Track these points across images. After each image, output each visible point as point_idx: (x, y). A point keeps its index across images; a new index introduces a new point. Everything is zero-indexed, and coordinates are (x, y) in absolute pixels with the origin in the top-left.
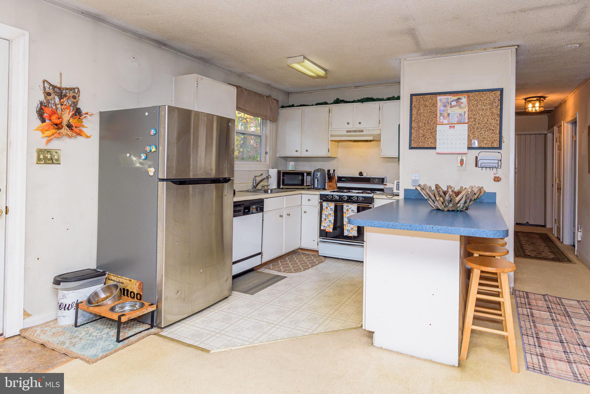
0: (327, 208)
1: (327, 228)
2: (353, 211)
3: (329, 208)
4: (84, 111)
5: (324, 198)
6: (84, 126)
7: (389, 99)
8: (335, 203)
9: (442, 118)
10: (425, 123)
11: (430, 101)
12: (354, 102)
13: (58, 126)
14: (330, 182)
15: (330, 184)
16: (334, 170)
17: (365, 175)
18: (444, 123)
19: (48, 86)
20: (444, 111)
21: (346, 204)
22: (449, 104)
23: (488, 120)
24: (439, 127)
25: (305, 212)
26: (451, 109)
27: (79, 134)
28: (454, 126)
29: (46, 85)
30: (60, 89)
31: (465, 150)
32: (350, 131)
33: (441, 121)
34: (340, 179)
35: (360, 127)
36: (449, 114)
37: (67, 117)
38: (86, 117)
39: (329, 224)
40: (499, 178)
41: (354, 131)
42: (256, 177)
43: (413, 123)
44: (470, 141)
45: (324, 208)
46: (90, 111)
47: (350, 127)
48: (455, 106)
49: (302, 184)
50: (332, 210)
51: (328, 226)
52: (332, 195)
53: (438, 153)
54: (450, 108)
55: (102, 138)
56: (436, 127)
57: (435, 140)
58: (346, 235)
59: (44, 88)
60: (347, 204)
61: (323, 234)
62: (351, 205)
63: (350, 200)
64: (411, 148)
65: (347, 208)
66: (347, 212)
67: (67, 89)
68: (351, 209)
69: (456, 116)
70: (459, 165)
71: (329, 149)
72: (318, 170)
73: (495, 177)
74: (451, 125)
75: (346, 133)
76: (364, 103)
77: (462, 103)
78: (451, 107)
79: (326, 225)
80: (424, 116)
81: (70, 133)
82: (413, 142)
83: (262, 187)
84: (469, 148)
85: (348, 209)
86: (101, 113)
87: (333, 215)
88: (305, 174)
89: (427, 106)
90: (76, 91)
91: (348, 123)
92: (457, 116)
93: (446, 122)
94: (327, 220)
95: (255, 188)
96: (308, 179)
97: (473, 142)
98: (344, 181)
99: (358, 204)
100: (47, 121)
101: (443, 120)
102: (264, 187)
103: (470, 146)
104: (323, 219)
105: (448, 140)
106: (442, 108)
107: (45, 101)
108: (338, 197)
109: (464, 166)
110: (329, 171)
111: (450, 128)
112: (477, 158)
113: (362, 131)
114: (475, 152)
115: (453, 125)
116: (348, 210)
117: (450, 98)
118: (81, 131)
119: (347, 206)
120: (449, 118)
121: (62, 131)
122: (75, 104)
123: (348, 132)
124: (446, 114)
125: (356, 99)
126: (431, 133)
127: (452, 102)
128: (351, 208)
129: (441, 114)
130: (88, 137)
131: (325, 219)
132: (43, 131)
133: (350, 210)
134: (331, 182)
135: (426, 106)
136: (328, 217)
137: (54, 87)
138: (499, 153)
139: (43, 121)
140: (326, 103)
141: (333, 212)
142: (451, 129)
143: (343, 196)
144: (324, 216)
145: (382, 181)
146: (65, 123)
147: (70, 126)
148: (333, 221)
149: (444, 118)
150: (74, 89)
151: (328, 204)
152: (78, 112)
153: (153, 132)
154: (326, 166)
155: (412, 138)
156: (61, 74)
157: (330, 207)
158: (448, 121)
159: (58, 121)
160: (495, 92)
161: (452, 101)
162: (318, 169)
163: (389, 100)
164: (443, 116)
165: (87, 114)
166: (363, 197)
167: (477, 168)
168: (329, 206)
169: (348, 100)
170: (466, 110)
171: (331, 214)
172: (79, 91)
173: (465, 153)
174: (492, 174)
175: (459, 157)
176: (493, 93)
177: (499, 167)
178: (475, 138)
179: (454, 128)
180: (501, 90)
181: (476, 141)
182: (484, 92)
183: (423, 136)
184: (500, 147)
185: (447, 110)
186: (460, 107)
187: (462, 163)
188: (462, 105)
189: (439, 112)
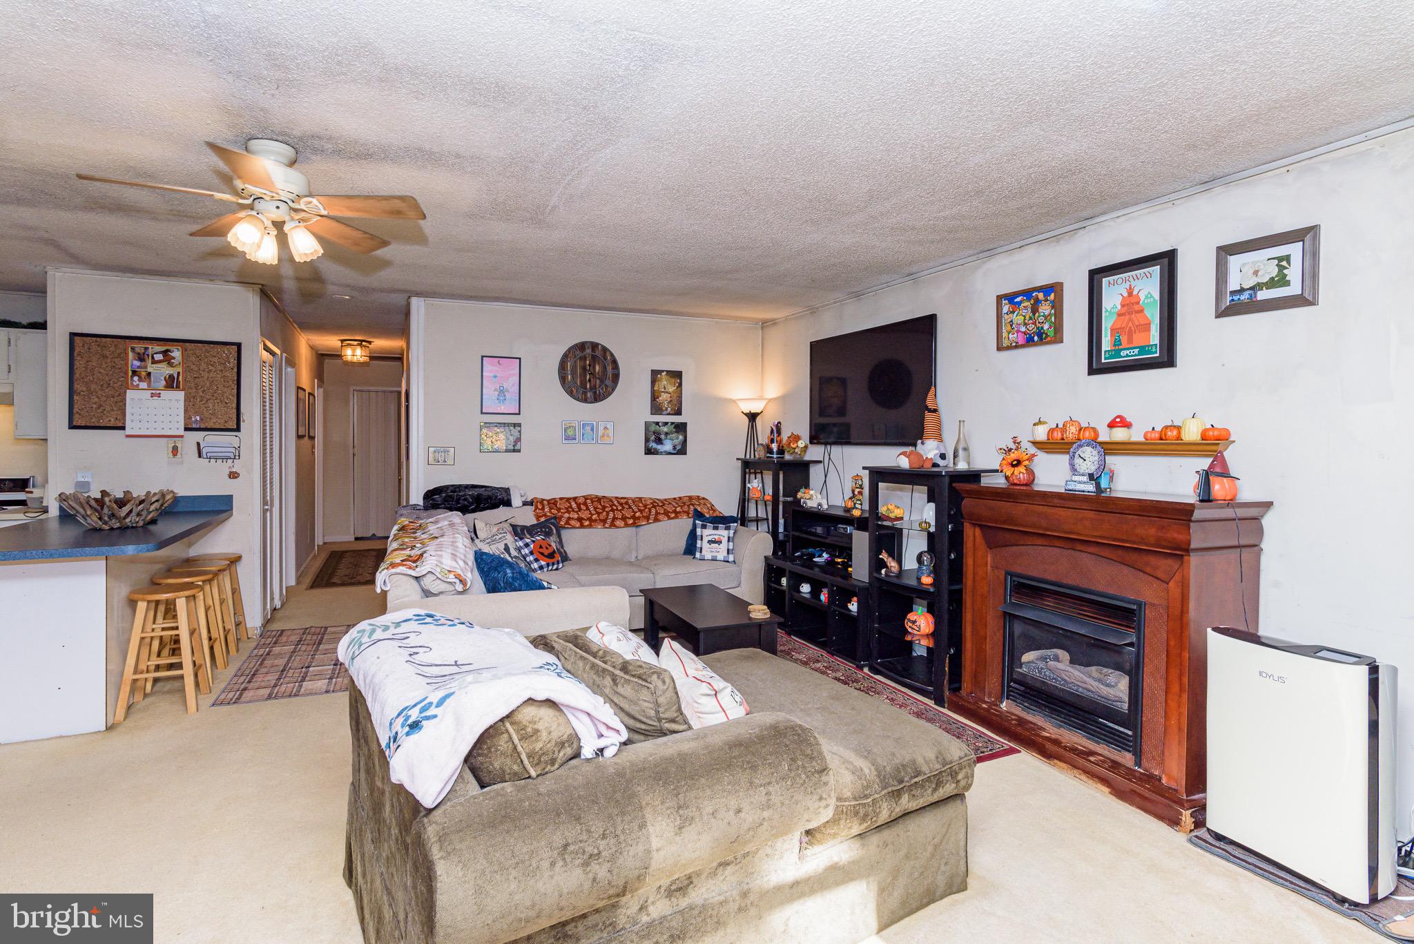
9: (136, 378)
10: (103, 386)
11: (114, 349)
18: (140, 387)
20: (138, 367)
22: (150, 358)
23: (217, 387)
24: (130, 394)
26: (153, 365)
28: (160, 393)
31: (181, 432)
33: (135, 384)
40: (236, 473)
44: (187, 418)
48: (160, 362)
53: (129, 436)
54: (152, 363)
56: (125, 393)
57: (124, 414)
64: (73, 427)
69: (162, 378)
70: (171, 455)
73: (231, 473)
74: (154, 392)
78: (154, 362)
80: (101, 373)
82: (76, 416)
84: (186, 429)
89: (107, 357)
92: (165, 377)
93: (144, 385)
97: (192, 419)
101: (138, 383)
103: (189, 426)
105: (148, 415)
106: (137, 363)
109: (178, 456)
111: (152, 397)
112: (198, 444)
114: (198, 436)
115: (159, 392)
120: (150, 379)
124: (144, 374)
126: (117, 402)
127: (154, 354)
129: (134, 373)
135: (103, 356)
138: (236, 436)
142: (154, 398)
149: (140, 380)
155: (75, 410)
158: (149, 385)
160: (227, 347)
161: (156, 354)
164: (139, 377)
167: (200, 459)
173: (182, 436)
174: (225, 467)
175: (171, 443)
176: (225, 349)
177: (237, 457)
178: (196, 413)
179: (159, 397)
180: (239, 345)
181: (198, 418)
182: (212, 345)
183: (99, 408)
184: (238, 429)
185: (146, 367)
186: (170, 364)
187: (175, 451)
188: (172, 361)
189: (130, 369)
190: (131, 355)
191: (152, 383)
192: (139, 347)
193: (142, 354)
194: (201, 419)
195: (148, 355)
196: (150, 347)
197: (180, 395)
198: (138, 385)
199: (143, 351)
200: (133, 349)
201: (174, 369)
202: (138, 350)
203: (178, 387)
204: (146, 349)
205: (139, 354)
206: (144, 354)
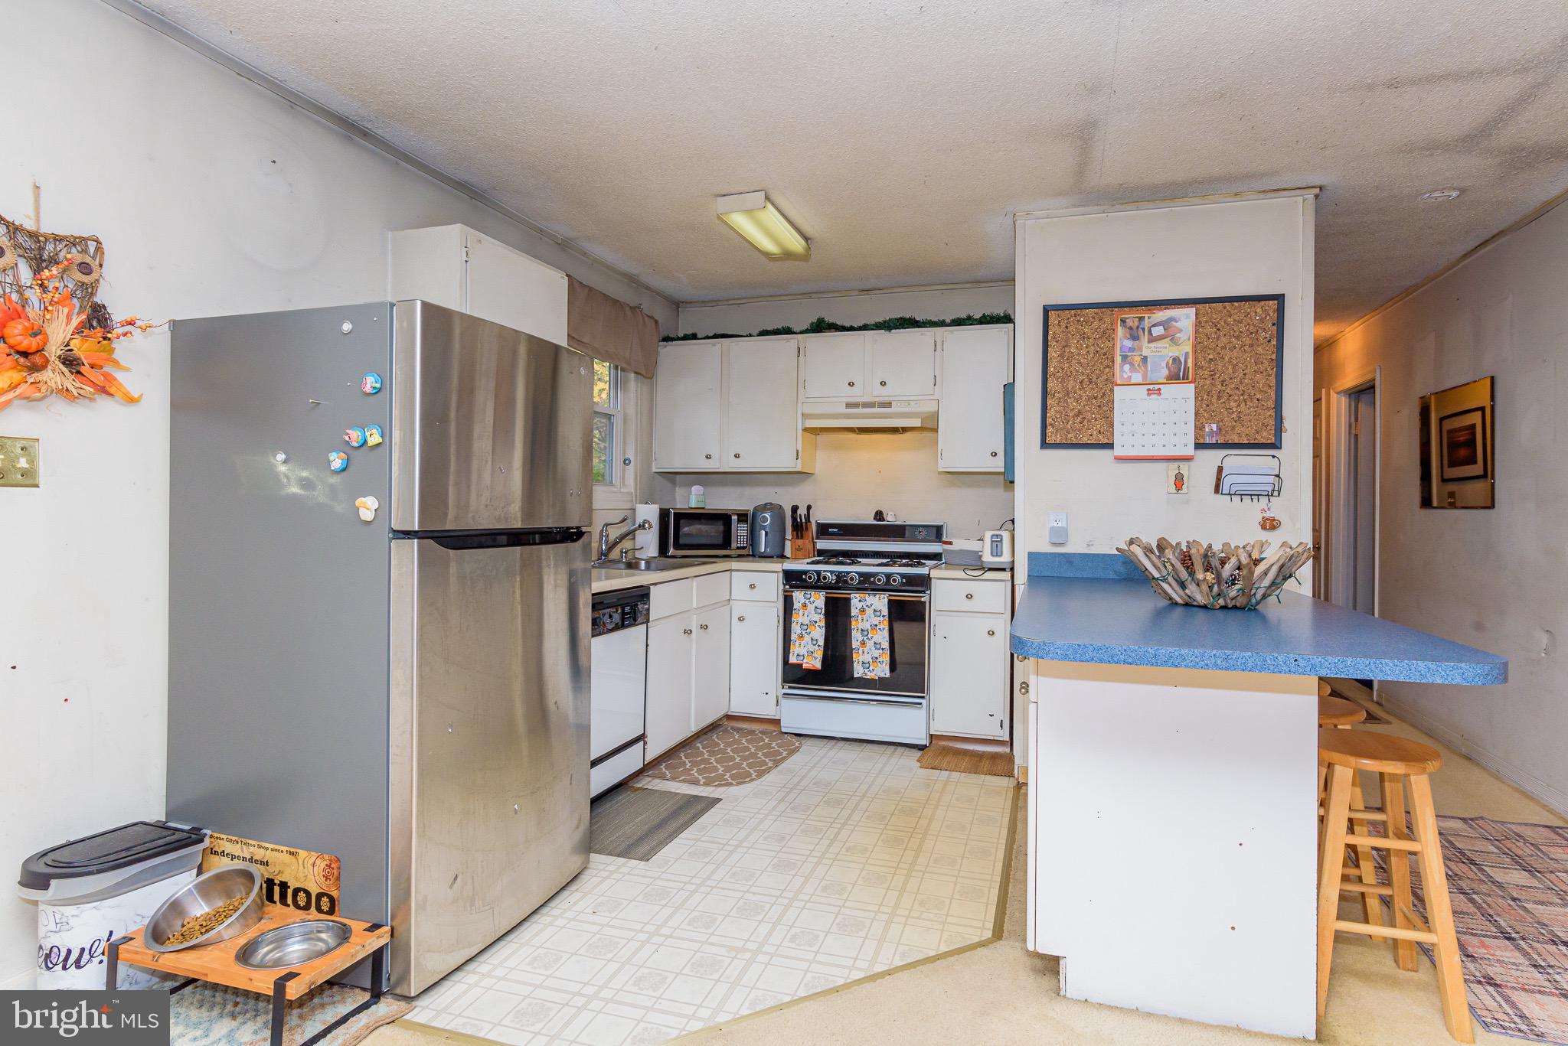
0: (805, 606)
1: (805, 661)
2: (879, 613)
3: (811, 607)
4: (118, 314)
5: (794, 580)
6: (116, 363)
7: (958, 322)
8: (827, 593)
9: (1127, 367)
10: (1081, 382)
11: (1096, 324)
12: (864, 328)
13: (30, 359)
14: (798, 538)
15: (800, 542)
16: (809, 508)
17: (890, 519)
18: (1133, 382)
20: (1131, 349)
21: (857, 595)
22: (1146, 333)
23: (1245, 374)
24: (1120, 395)
25: (741, 619)
26: (1149, 345)
27: (107, 388)
28: (1159, 389)
30: (34, 236)
31: (1190, 451)
32: (855, 405)
33: (1125, 376)
34: (824, 530)
35: (883, 394)
36: (1146, 358)
37: (60, 330)
38: (129, 335)
39: (812, 648)
40: (1273, 520)
41: (866, 405)
42: (607, 525)
43: (1050, 380)
44: (1199, 428)
45: (796, 605)
46: (142, 316)
47: (857, 394)
48: (1160, 338)
49: (726, 543)
50: (819, 611)
51: (810, 653)
52: (818, 573)
53: (1118, 459)
54: (1148, 343)
56: (1112, 390)
57: (1111, 425)
58: (860, 675)
60: (862, 595)
61: (795, 676)
62: (872, 597)
63: (867, 584)
64: (1045, 444)
65: (860, 606)
66: (860, 617)
67: (58, 239)
68: (873, 607)
69: (1164, 364)
70: (1173, 489)
71: (798, 451)
72: (765, 507)
73: (1265, 519)
74: (1151, 387)
75: (844, 410)
76: (893, 331)
77: (1180, 331)
79: (803, 651)
80: (1079, 363)
81: (69, 383)
82: (1050, 429)
83: (622, 552)
84: (1198, 446)
85: (865, 607)
86: (176, 326)
87: (823, 624)
88: (735, 518)
89: (1088, 338)
90: (92, 247)
91: (851, 384)
92: (1168, 363)
93: (1137, 378)
94: (807, 638)
95: (606, 555)
96: (740, 531)
97: (1207, 430)
98: (833, 534)
99: (890, 595)
101: (1129, 374)
102: (626, 552)
103: (1201, 441)
104: (794, 637)
105: (1143, 424)
106: (1128, 343)
108: (834, 578)
109: (1185, 490)
110: (795, 509)
111: (1149, 395)
112: (1220, 470)
113: (889, 405)
114: (1214, 457)
115: (1157, 387)
116: (863, 611)
117: (1149, 318)
118: (109, 378)
119: (860, 601)
120: (1146, 367)
121: (48, 372)
122: (89, 287)
123: (849, 405)
124: (1137, 359)
125: (871, 321)
126: (1099, 406)
127: (1152, 326)
128: (871, 605)
129: (1124, 358)
130: (129, 398)
131: (801, 636)
133: (869, 612)
134: (802, 537)
135: (1083, 336)
136: (808, 631)
137: (14, 230)
138: (1273, 457)
140: (788, 331)
141: (822, 617)
142: (1153, 396)
143: (848, 573)
144: (796, 629)
145: (937, 533)
146: (55, 348)
147: (71, 362)
148: (823, 641)
149: (1133, 369)
150: (81, 239)
151: (808, 596)
152: (97, 318)
153: (371, 384)
154: (786, 498)
155: (1049, 421)
157: (815, 604)
158: (1145, 376)
159: (29, 343)
160: (1263, 303)
161: (1154, 325)
162: (766, 504)
163: (959, 325)
164: (1131, 364)
165: (131, 323)
166: (903, 576)
167: (1218, 496)
168: (811, 600)
169: (848, 325)
170: (1188, 348)
171: (816, 622)
172: (99, 248)
173: (1188, 459)
174: (1254, 510)
175: (1173, 469)
176: (1258, 307)
177: (1276, 493)
178: (1211, 419)
179: (1160, 394)
180: (1280, 298)
181: (1214, 427)
182: (1236, 304)
183: (1078, 416)
184: (1276, 446)
185: (1140, 349)
186: (1174, 341)
187: (1179, 482)
188: (1178, 335)
189: (1119, 353)
190: (1120, 331)
191: (1149, 374)
192: (1131, 317)
193: (1135, 328)
194: (1220, 429)
195: (1143, 329)
196: (1146, 316)
197: (1189, 390)
198: (1130, 377)
199: (1136, 324)
200: (1123, 321)
201: (1180, 348)
202: (1129, 323)
203: (1185, 377)
204: (1141, 319)
205: (1131, 328)
206: (1138, 327)
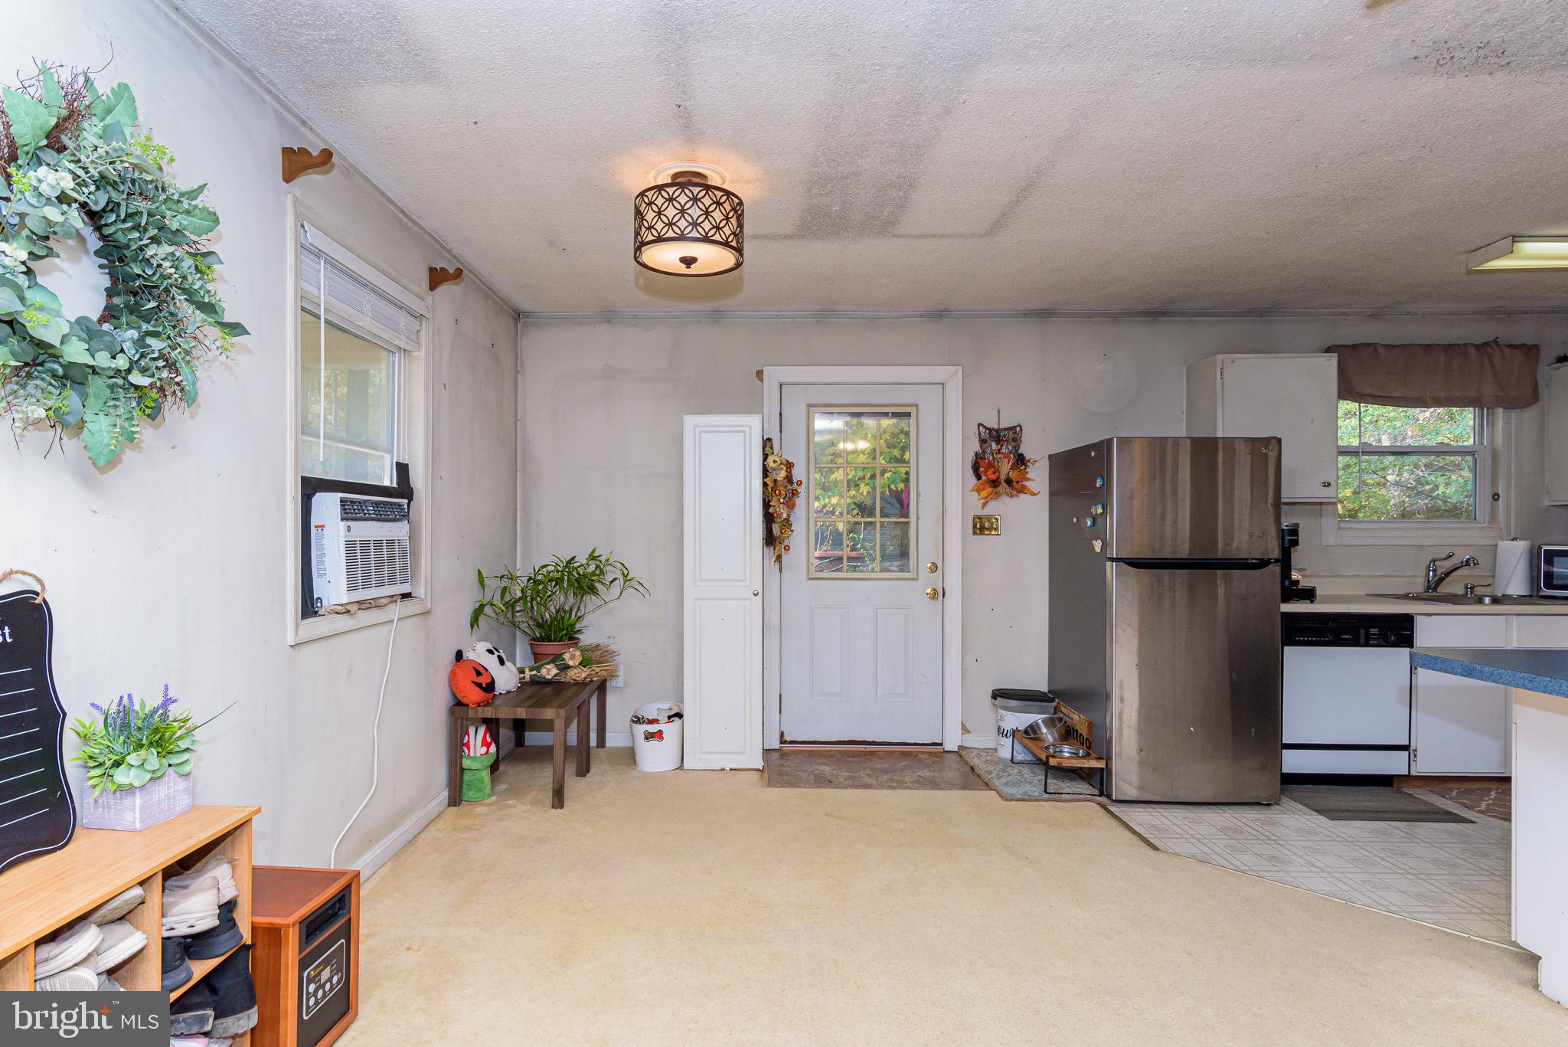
4: (1027, 457)
6: (1029, 479)
13: (995, 483)
19: (984, 431)
27: (1023, 490)
29: (982, 429)
30: (997, 431)
37: (1005, 468)
38: (1031, 466)
42: (1434, 561)
46: (1036, 456)
55: (1053, 494)
59: (980, 434)
67: (1005, 429)
81: (1009, 490)
83: (1466, 588)
86: (1051, 457)
90: (1018, 429)
95: (1435, 589)
100: (984, 478)
102: (1472, 588)
107: (981, 452)
118: (1024, 487)
121: (1000, 489)
122: (1017, 448)
130: (1034, 494)
132: (978, 491)
137: (990, 430)
139: (979, 478)
146: (1003, 477)
147: (1009, 482)
150: (1014, 427)
152: (1021, 461)
153: (1099, 483)
156: (999, 411)
159: (993, 477)
165: (1032, 460)
172: (1021, 430)
